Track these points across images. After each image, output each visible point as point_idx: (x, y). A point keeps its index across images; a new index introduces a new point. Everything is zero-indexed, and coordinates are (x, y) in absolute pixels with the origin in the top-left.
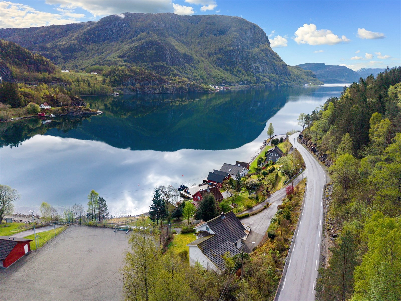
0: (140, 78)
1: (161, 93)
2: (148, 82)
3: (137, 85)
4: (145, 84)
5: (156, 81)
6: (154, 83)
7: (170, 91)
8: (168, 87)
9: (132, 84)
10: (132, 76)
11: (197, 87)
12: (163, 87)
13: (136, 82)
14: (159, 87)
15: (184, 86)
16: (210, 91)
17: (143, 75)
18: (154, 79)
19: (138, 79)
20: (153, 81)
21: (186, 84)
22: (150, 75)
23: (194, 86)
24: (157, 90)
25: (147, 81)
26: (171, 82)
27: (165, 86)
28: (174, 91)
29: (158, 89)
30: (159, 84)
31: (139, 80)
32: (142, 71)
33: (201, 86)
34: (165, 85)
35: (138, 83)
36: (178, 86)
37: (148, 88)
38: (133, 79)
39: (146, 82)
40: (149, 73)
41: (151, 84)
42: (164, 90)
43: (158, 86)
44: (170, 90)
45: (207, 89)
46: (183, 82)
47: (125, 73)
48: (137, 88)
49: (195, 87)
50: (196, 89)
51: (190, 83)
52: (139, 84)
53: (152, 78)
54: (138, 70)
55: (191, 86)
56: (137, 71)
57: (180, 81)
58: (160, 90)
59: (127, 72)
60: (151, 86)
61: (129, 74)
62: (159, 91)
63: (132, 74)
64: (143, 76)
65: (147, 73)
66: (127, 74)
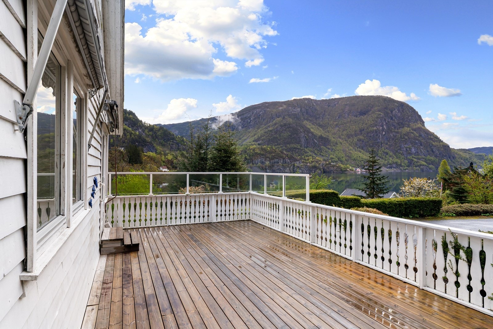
0: (270, 157)
2: (278, 160)
3: (267, 163)
4: (275, 163)
5: (287, 160)
6: (285, 161)
7: (301, 170)
8: (300, 166)
9: (262, 163)
10: (263, 155)
11: (333, 166)
12: (294, 165)
13: (266, 160)
14: (290, 165)
15: (317, 165)
16: (348, 171)
17: (274, 153)
18: (285, 157)
19: (268, 158)
20: (284, 159)
21: (320, 164)
22: (281, 154)
23: (329, 166)
24: (288, 169)
25: (277, 160)
26: (303, 161)
27: (296, 164)
28: (306, 170)
29: (289, 168)
30: (290, 162)
31: (269, 158)
32: (273, 150)
33: (337, 165)
34: (297, 163)
35: (268, 161)
36: (311, 165)
37: (278, 166)
38: (263, 158)
39: (276, 160)
40: (280, 151)
41: (281, 163)
42: (295, 169)
43: (289, 164)
44: (302, 169)
45: (345, 168)
46: (316, 162)
47: (255, 151)
48: (266, 166)
49: (331, 167)
50: (332, 169)
51: (324, 162)
52: (268, 162)
53: (283, 156)
54: (269, 149)
55: (326, 166)
56: (268, 150)
57: (313, 160)
58: (291, 169)
59: (258, 151)
60: (281, 165)
61: (259, 152)
62: (290, 170)
63: (262, 153)
64: (274, 154)
65: (278, 151)
66: (257, 152)
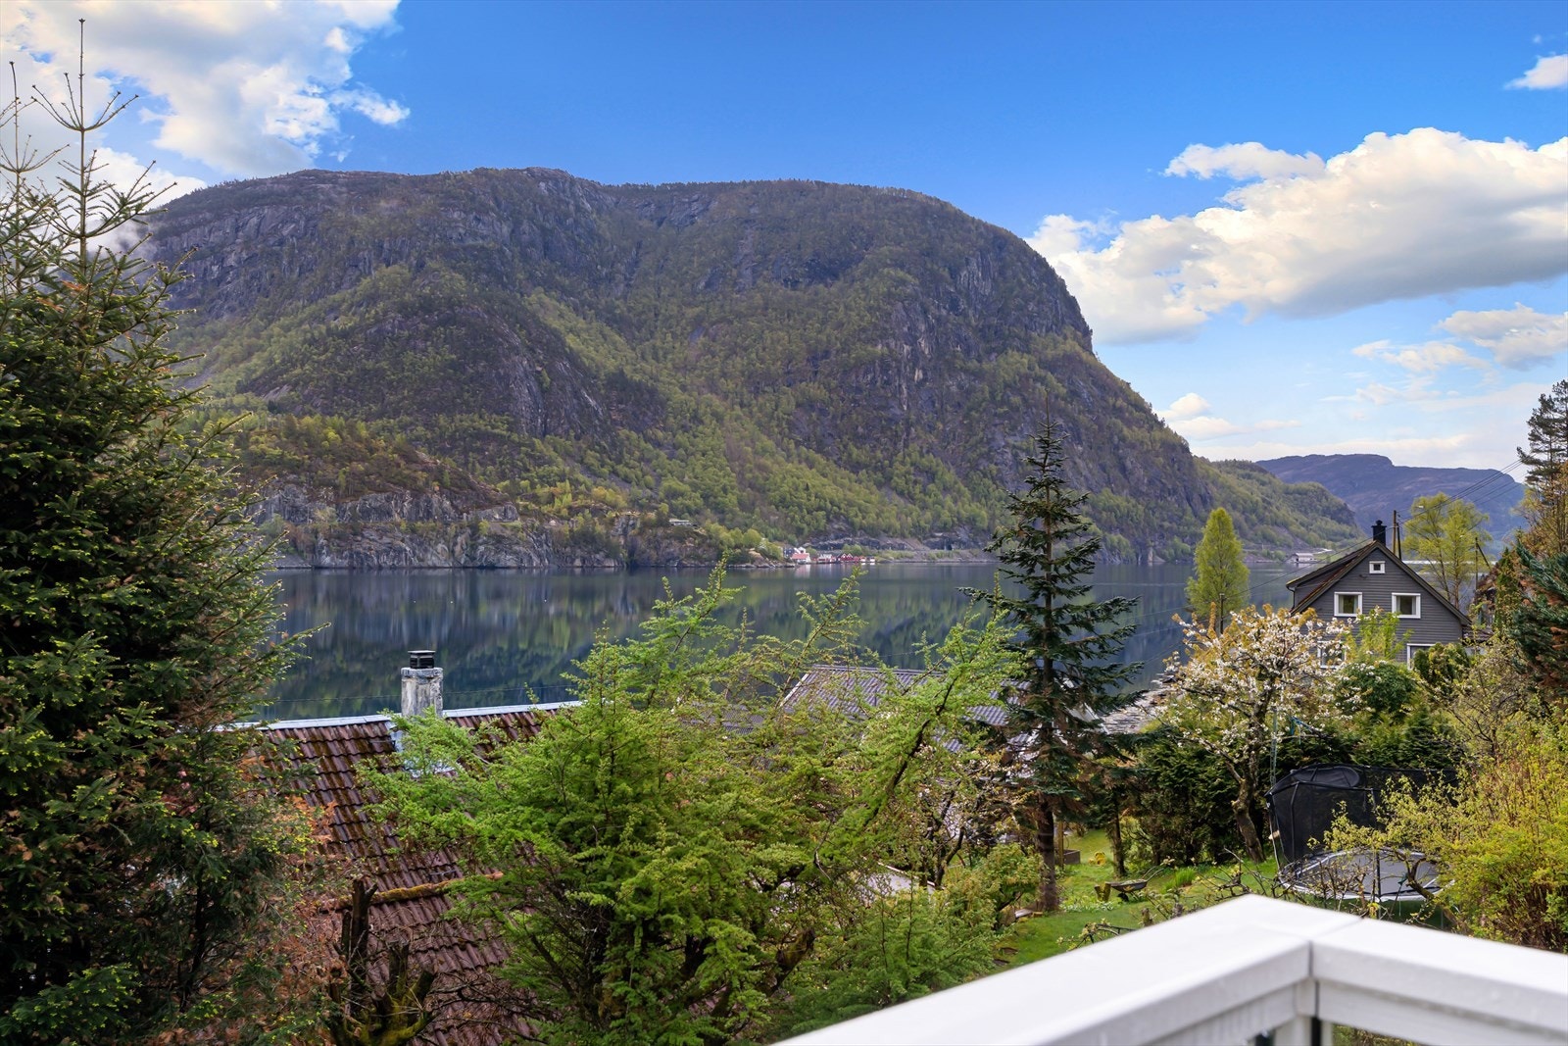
0: (341, 479)
1: (465, 568)
2: (388, 499)
3: (319, 514)
4: (366, 513)
5: (435, 498)
6: (423, 504)
7: (516, 553)
8: (508, 533)
9: (294, 513)
10: (296, 467)
11: (681, 536)
12: (475, 529)
13: (313, 498)
14: (451, 530)
15: (600, 529)
16: (753, 560)
17: (363, 460)
18: (427, 484)
19: (328, 485)
20: (417, 493)
21: (612, 521)
22: (402, 463)
23: (660, 532)
24: (440, 547)
25: (382, 496)
26: (526, 507)
27: (485, 524)
28: (539, 556)
29: (447, 542)
30: (452, 512)
31: (336, 487)
32: (359, 440)
33: (701, 531)
34: (489, 518)
35: (329, 504)
36: (565, 528)
37: (383, 532)
38: (299, 484)
39: (374, 499)
40: (396, 450)
41: (401, 514)
42: (482, 548)
43: (448, 524)
44: (516, 548)
45: (737, 547)
46: (595, 512)
47: (253, 447)
48: (315, 532)
49: (668, 537)
50: (675, 548)
51: (636, 514)
52: (329, 510)
53: (415, 480)
54: (332, 434)
55: (641, 532)
56: (326, 438)
57: (579, 503)
58: (458, 549)
59: (265, 445)
60: (404, 526)
61: (278, 451)
62: (453, 552)
63: (292, 455)
64: (361, 467)
65: (385, 449)
66: (264, 453)
